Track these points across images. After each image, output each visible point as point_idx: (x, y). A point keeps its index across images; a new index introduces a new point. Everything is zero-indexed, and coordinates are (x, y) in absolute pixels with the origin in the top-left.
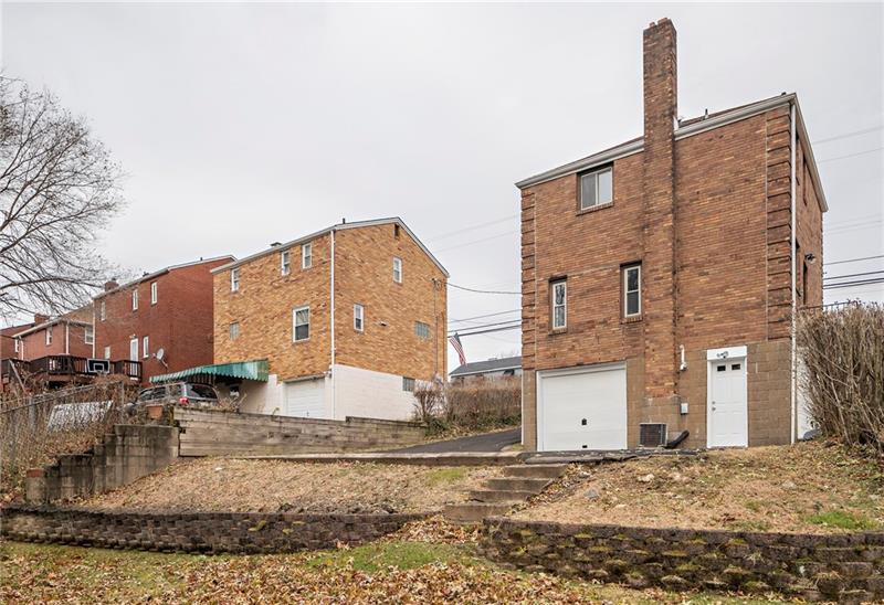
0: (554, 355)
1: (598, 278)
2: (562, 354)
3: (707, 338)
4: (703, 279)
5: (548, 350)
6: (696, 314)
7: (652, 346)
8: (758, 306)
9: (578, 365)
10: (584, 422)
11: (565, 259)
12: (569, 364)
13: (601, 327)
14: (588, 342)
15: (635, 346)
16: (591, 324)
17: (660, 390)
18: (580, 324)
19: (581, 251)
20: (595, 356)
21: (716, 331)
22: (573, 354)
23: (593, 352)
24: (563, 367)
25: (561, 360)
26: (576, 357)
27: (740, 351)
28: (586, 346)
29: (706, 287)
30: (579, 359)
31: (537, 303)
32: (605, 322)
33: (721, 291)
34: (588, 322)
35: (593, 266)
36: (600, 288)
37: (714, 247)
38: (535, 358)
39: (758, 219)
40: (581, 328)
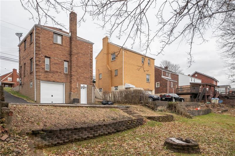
0: (47, 77)
1: (59, 61)
2: (49, 78)
3: (81, 82)
4: (80, 70)
5: (45, 75)
6: (79, 77)
7: (73, 81)
8: (89, 78)
9: (53, 81)
10: (52, 96)
11: (50, 53)
12: (51, 80)
13: (59, 73)
14: (56, 76)
15: (67, 80)
16: (57, 72)
17: (74, 91)
18: (54, 71)
19: (54, 53)
20: (58, 80)
21: (82, 81)
22: (52, 78)
23: (57, 79)
24: (49, 81)
25: (49, 79)
26: (53, 79)
27: (86, 86)
28: (56, 77)
29: (81, 72)
30: (54, 80)
31: (41, 61)
32: (60, 72)
33: (83, 73)
34: (56, 71)
35: (57, 58)
36: (59, 64)
37: (82, 64)
38: (41, 77)
39: (89, 62)
40: (54, 72)
